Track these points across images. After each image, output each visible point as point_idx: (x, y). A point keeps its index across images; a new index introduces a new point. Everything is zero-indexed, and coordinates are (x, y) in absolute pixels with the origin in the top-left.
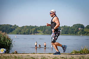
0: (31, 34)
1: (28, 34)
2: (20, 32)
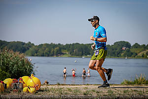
0: (52, 55)
1: (48, 56)
2: (37, 53)
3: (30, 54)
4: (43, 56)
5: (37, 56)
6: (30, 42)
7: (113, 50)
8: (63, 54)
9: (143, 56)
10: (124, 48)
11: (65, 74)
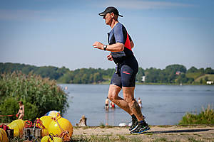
0: (91, 82)
1: (86, 83)
2: (72, 79)
3: (64, 81)
4: (80, 83)
5: (73, 83)
6: (64, 67)
7: (165, 75)
8: (105, 81)
9: (201, 82)
10: (178, 73)
11: (107, 105)
